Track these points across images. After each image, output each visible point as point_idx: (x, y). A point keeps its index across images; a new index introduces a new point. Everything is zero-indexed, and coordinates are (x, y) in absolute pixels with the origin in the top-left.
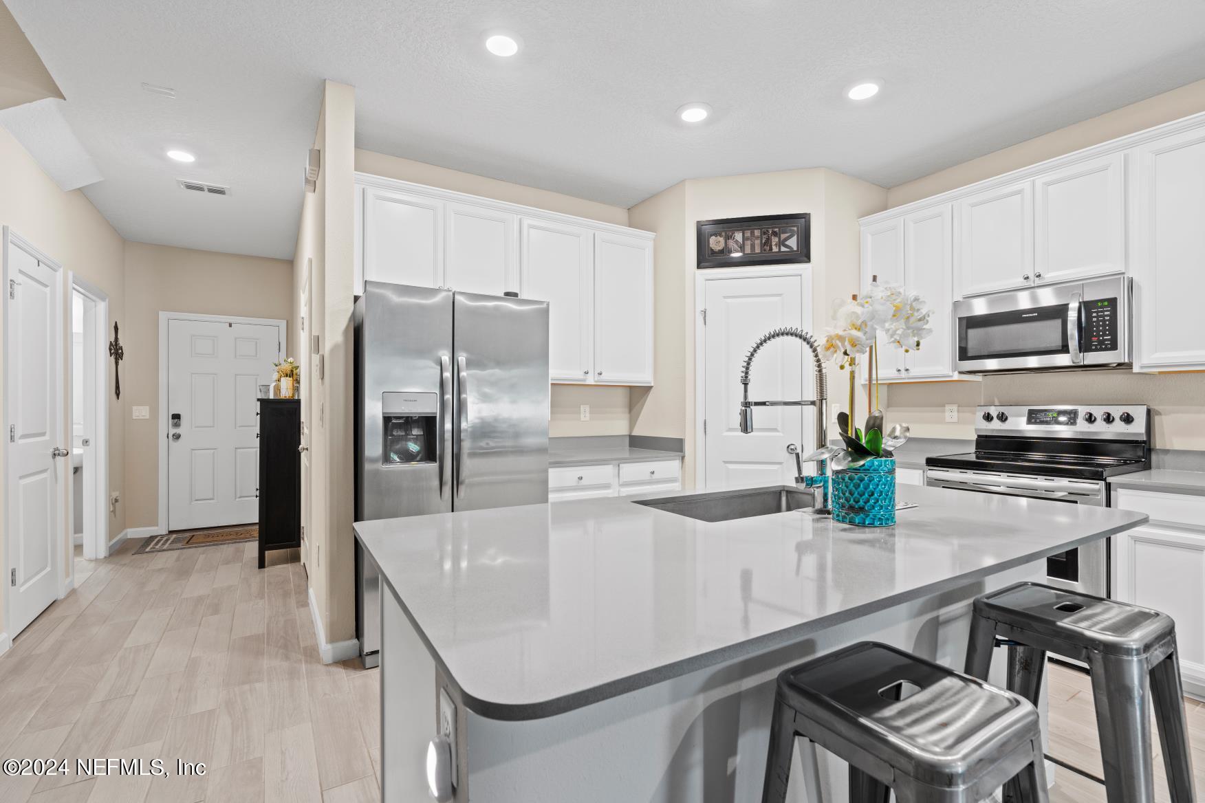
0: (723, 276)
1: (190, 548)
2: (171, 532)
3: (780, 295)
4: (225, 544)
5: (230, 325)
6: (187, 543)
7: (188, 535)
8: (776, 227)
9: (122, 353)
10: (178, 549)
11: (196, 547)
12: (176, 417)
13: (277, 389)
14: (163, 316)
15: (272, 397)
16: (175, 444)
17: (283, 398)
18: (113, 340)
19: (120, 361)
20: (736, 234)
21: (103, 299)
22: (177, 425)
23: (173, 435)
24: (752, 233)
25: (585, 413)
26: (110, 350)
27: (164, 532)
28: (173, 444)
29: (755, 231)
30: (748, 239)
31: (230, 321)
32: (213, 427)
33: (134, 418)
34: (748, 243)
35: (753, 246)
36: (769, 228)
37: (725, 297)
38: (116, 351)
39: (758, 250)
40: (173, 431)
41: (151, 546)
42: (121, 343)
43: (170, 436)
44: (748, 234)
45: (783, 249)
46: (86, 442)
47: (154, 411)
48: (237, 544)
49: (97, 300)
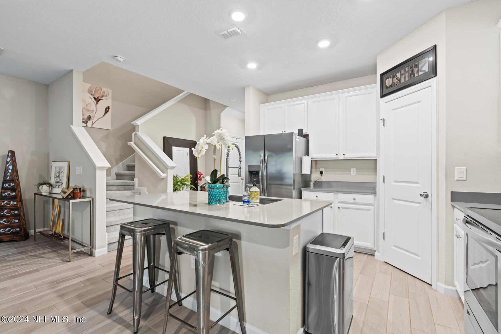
0: (393, 98)
3: (420, 101)
8: (416, 62)
20: (397, 74)
24: (405, 70)
25: (353, 171)
29: (406, 68)
30: (402, 75)
34: (403, 76)
35: (405, 78)
36: (412, 64)
37: (393, 110)
39: (407, 79)
44: (402, 72)
45: (420, 73)
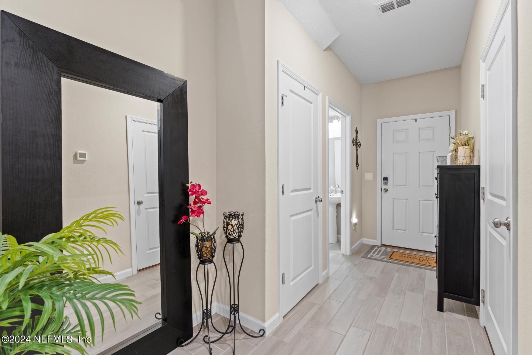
1: (391, 262)
2: (383, 245)
4: (411, 266)
5: (416, 121)
6: (390, 258)
7: (391, 250)
9: (360, 145)
10: (384, 261)
11: (394, 263)
12: (386, 179)
13: (455, 158)
14: (379, 121)
15: (449, 164)
16: (385, 194)
17: (461, 165)
18: (355, 137)
19: (359, 149)
21: (349, 115)
22: (386, 184)
23: (384, 190)
26: (353, 142)
27: (380, 244)
28: (385, 195)
31: (416, 118)
32: (406, 186)
33: (366, 179)
38: (356, 143)
40: (384, 187)
41: (371, 254)
42: (359, 139)
43: (383, 190)
46: (342, 192)
47: (375, 176)
48: (420, 269)
49: (347, 115)
